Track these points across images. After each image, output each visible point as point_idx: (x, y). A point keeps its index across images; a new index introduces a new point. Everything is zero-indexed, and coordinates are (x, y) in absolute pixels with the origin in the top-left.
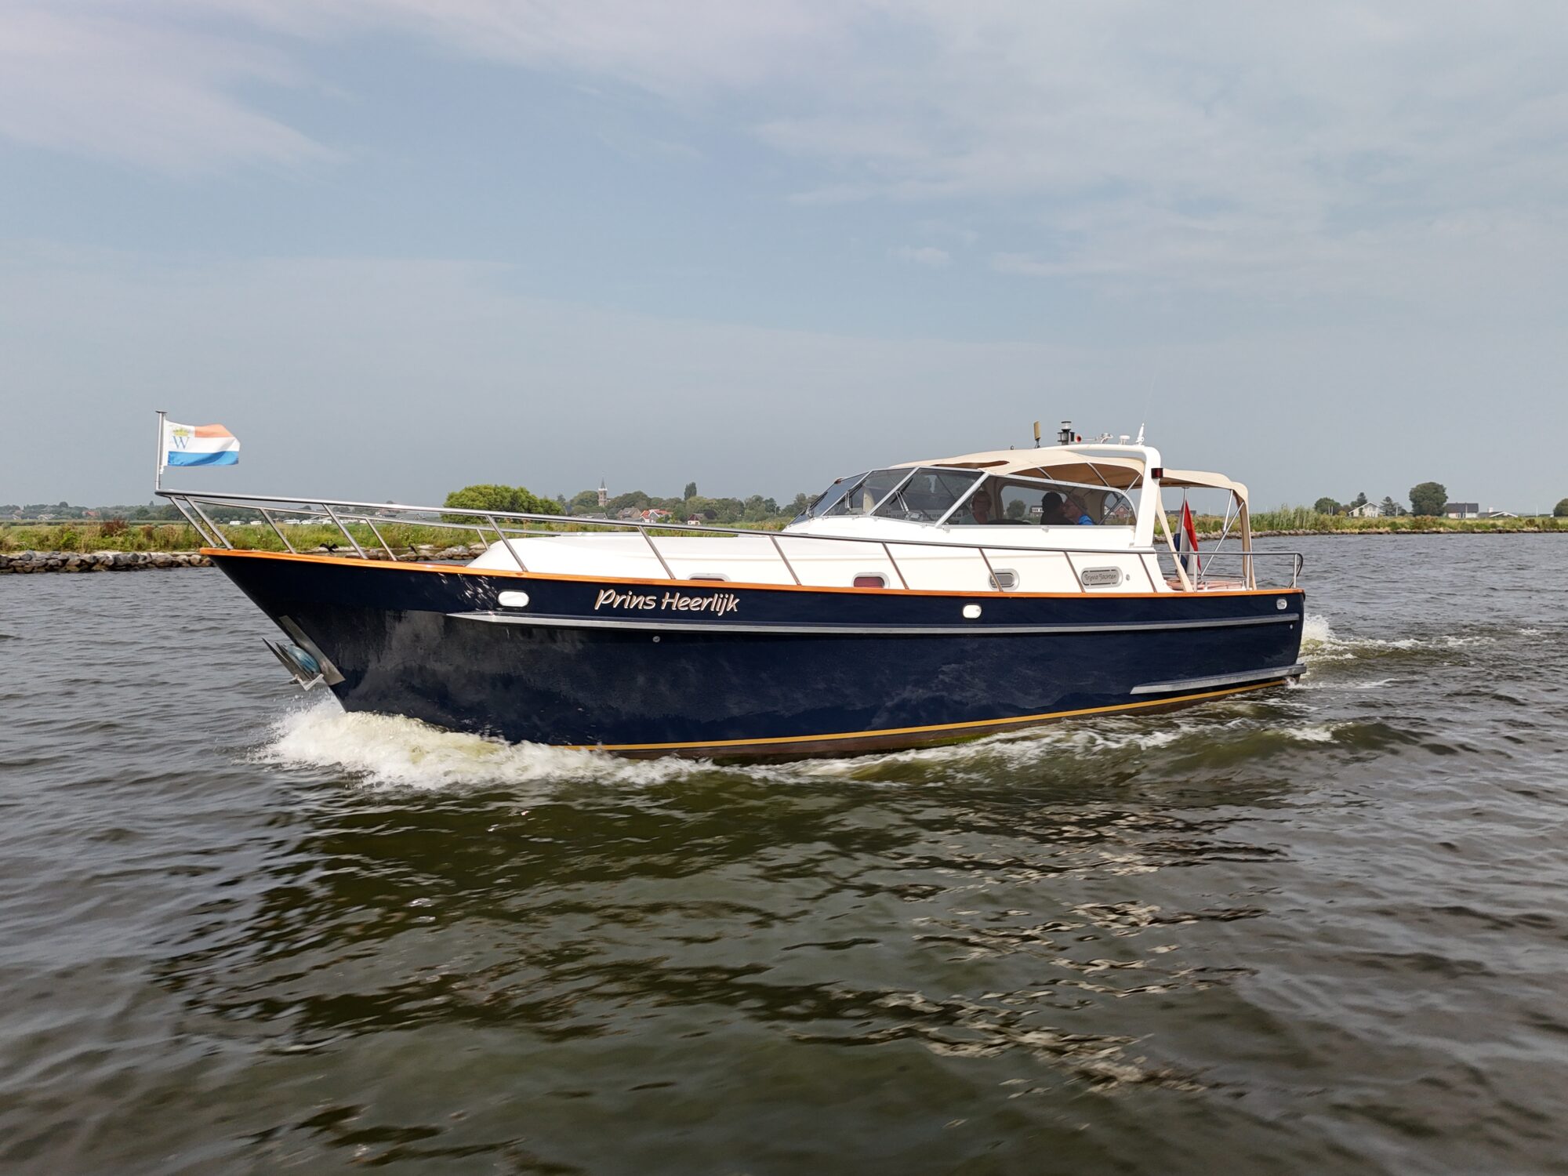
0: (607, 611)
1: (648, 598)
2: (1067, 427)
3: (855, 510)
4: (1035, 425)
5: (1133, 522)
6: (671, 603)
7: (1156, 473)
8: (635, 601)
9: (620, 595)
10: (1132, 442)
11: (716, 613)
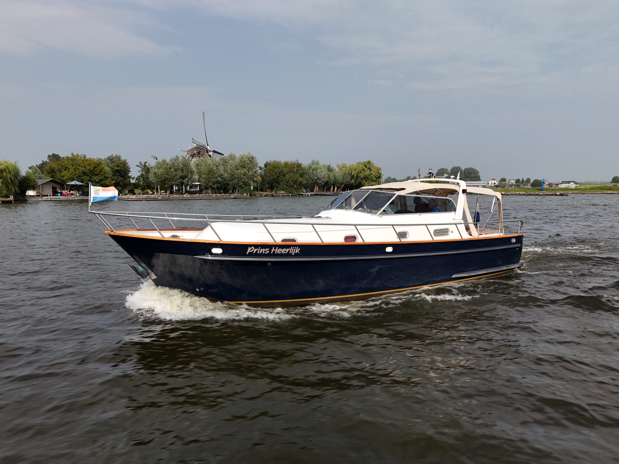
0: (251, 255)
1: (266, 249)
2: (430, 171)
3: (347, 207)
4: (419, 170)
5: (455, 210)
6: (275, 251)
7: (464, 191)
8: (261, 250)
9: (256, 249)
10: (455, 178)
11: (291, 254)
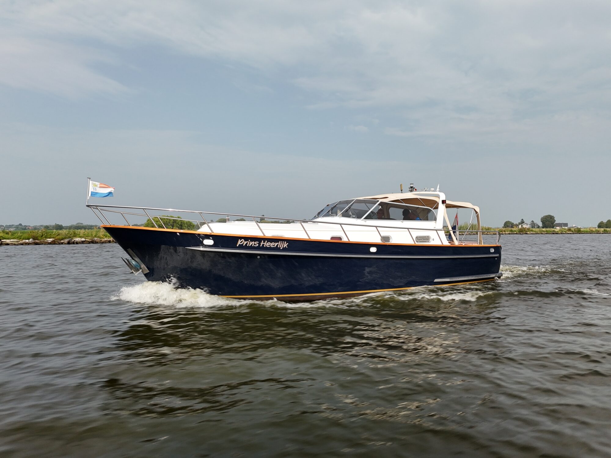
0: (241, 247)
1: (256, 242)
2: (412, 186)
3: (333, 215)
4: (401, 185)
5: (435, 219)
6: (264, 244)
7: (444, 202)
8: (251, 243)
9: (246, 241)
10: (435, 191)
11: (280, 248)
